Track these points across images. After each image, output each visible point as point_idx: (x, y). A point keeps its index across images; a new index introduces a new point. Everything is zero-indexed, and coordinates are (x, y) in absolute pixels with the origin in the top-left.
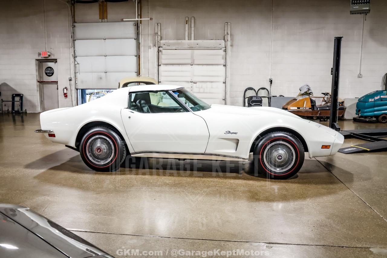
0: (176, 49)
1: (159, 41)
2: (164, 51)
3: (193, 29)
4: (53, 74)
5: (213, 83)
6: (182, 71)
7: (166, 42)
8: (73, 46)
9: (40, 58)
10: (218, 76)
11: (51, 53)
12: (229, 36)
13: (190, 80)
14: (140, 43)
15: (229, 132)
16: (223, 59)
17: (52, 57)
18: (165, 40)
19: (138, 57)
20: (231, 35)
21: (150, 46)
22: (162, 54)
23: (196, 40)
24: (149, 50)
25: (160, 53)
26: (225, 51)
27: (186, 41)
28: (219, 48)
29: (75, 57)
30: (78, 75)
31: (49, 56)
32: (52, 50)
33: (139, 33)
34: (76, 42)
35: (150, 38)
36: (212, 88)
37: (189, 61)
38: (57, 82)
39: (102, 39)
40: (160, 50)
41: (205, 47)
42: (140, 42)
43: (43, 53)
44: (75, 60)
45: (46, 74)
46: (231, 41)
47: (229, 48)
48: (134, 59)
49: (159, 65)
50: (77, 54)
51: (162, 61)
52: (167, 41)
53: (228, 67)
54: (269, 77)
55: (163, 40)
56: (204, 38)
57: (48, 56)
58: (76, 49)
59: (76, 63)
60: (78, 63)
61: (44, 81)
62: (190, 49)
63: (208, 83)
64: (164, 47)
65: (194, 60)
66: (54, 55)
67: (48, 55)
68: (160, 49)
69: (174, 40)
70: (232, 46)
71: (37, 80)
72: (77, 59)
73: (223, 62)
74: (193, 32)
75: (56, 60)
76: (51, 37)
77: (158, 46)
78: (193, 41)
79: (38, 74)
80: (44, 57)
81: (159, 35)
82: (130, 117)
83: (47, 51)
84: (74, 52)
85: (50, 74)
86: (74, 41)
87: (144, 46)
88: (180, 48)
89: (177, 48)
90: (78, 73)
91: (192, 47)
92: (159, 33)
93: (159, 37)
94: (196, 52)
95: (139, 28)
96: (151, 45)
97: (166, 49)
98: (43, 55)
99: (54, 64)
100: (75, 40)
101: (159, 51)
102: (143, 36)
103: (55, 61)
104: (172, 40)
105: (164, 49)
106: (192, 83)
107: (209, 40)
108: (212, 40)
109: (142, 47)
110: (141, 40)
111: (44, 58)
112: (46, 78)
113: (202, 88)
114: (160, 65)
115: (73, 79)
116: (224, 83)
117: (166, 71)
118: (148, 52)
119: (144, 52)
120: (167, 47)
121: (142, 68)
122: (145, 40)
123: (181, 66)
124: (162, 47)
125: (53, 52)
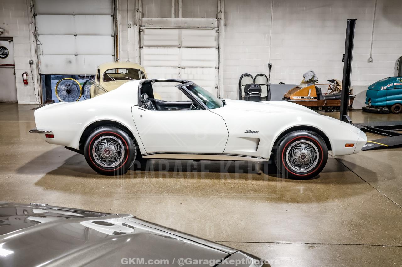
0: (161, 29)
1: (140, 18)
2: (146, 31)
3: (180, 4)
4: (7, 55)
5: (204, 69)
6: (168, 55)
7: (149, 20)
8: (34, 22)
10: (209, 61)
11: (4, 30)
12: (223, 14)
13: (177, 65)
15: (250, 131)
16: (215, 40)
17: (6, 35)
18: (148, 17)
19: (116, 37)
20: (225, 13)
21: (130, 24)
22: (144, 34)
23: (184, 18)
24: (129, 29)
25: (142, 33)
26: (218, 31)
27: (173, 19)
28: (211, 27)
29: (36, 36)
30: (41, 57)
31: (2, 33)
32: (5, 25)
33: (116, 9)
34: (38, 17)
35: (129, 15)
36: (203, 74)
37: (176, 43)
38: (14, 65)
39: (70, 15)
40: (142, 30)
41: (194, 27)
42: (118, 19)
44: (37, 40)
46: (225, 19)
47: (222, 28)
48: (111, 39)
49: (140, 47)
50: (39, 32)
51: (145, 42)
52: (149, 19)
53: (221, 49)
54: (268, 62)
55: (146, 17)
56: (194, 16)
58: (38, 25)
59: (38, 43)
60: (41, 42)
62: (177, 29)
63: (198, 68)
64: (146, 25)
65: (182, 42)
66: (8, 32)
68: (142, 28)
69: (158, 17)
70: (225, 25)
72: (40, 38)
73: (215, 44)
74: (180, 9)
75: (12, 38)
77: (139, 25)
78: (180, 19)
81: (140, 12)
82: (141, 116)
84: (36, 29)
85: (4, 55)
87: (122, 24)
88: (165, 28)
89: (162, 27)
90: (41, 56)
91: (180, 27)
92: (140, 10)
93: (140, 14)
94: (184, 32)
95: (116, 3)
96: (131, 23)
97: (149, 28)
99: (9, 43)
100: (36, 15)
101: (140, 31)
102: (120, 12)
103: (10, 39)
104: (156, 18)
105: (146, 29)
106: (180, 69)
107: (199, 18)
108: (202, 18)
109: (120, 25)
110: (119, 18)
113: (191, 74)
114: (142, 48)
115: (35, 62)
116: (216, 68)
117: (149, 54)
118: (127, 31)
119: (122, 31)
120: (150, 26)
121: (120, 50)
122: (123, 17)
123: (166, 48)
124: (144, 26)
125: (6, 29)
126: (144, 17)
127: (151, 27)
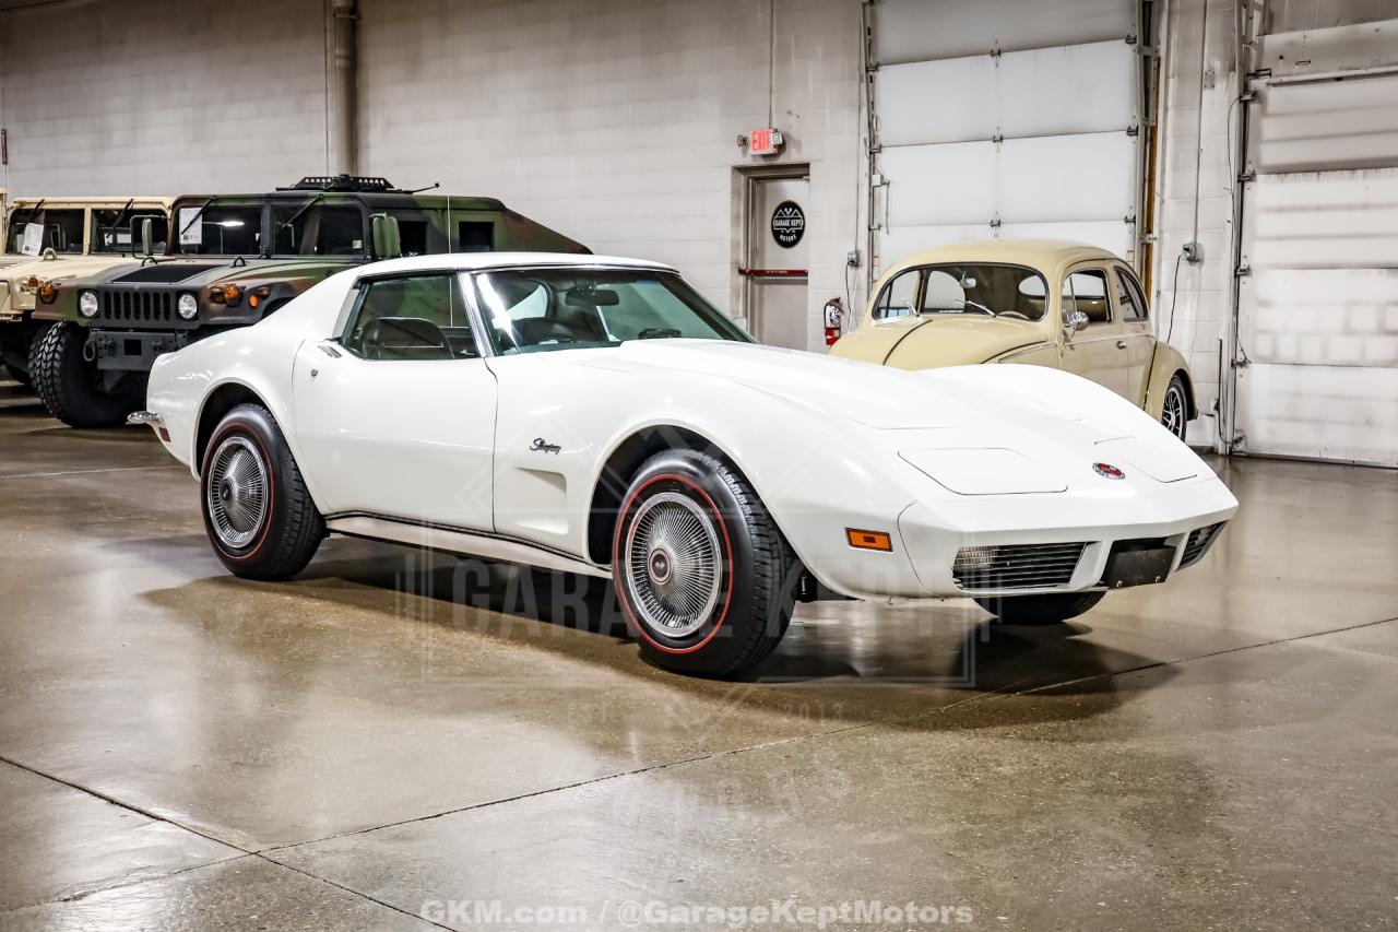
0: (1339, 79)
1: (1254, 38)
2: (1275, 97)
7: (1291, 44)
9: (748, 161)
11: (787, 137)
14: (1159, 59)
17: (792, 156)
18: (1291, 29)
19: (1148, 135)
21: (1211, 69)
22: (1264, 113)
24: (1207, 94)
25: (1253, 107)
29: (874, 150)
30: (881, 235)
31: (781, 148)
32: (793, 120)
34: (884, 77)
35: (1213, 26)
38: (806, 273)
39: (983, 53)
40: (1255, 94)
42: (1162, 54)
43: (756, 136)
44: (872, 169)
45: (776, 234)
48: (1126, 150)
49: (1244, 179)
50: (883, 136)
51: (1268, 153)
52: (1296, 36)
55: (1282, 30)
57: (771, 150)
58: (880, 111)
59: (877, 180)
60: (887, 178)
61: (768, 267)
64: (1281, 71)
66: (798, 145)
67: (775, 146)
68: (1255, 84)
69: (1336, 24)
71: (735, 263)
72: (881, 158)
75: (807, 166)
76: (793, 60)
77: (1247, 68)
79: (741, 238)
80: (764, 156)
81: (1258, 6)
83: (775, 126)
84: (871, 125)
85: (791, 234)
86: (871, 69)
87: (1180, 75)
88: (1363, 72)
89: (1349, 69)
90: (884, 229)
93: (1257, 16)
96: (1217, 65)
97: (1285, 79)
98: (756, 145)
99: (803, 185)
100: (876, 68)
101: (1247, 99)
102: (1177, 20)
103: (800, 171)
104: (1326, 27)
105: (1274, 85)
109: (1171, 81)
110: (1168, 45)
111: (762, 162)
112: (777, 258)
114: (1252, 178)
115: (864, 259)
117: (1280, 210)
118: (1197, 106)
119: (1179, 107)
120: (1297, 68)
121: (1167, 196)
122: (1185, 44)
123: (1360, 172)
124: (1270, 75)
125: (794, 132)
126: (1275, 29)
127: (1298, 74)
